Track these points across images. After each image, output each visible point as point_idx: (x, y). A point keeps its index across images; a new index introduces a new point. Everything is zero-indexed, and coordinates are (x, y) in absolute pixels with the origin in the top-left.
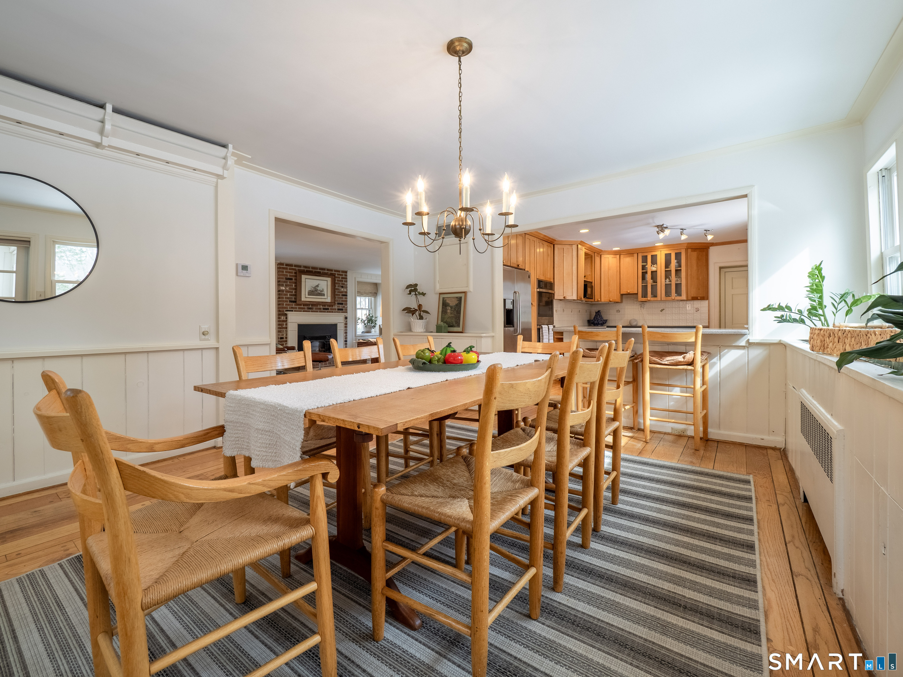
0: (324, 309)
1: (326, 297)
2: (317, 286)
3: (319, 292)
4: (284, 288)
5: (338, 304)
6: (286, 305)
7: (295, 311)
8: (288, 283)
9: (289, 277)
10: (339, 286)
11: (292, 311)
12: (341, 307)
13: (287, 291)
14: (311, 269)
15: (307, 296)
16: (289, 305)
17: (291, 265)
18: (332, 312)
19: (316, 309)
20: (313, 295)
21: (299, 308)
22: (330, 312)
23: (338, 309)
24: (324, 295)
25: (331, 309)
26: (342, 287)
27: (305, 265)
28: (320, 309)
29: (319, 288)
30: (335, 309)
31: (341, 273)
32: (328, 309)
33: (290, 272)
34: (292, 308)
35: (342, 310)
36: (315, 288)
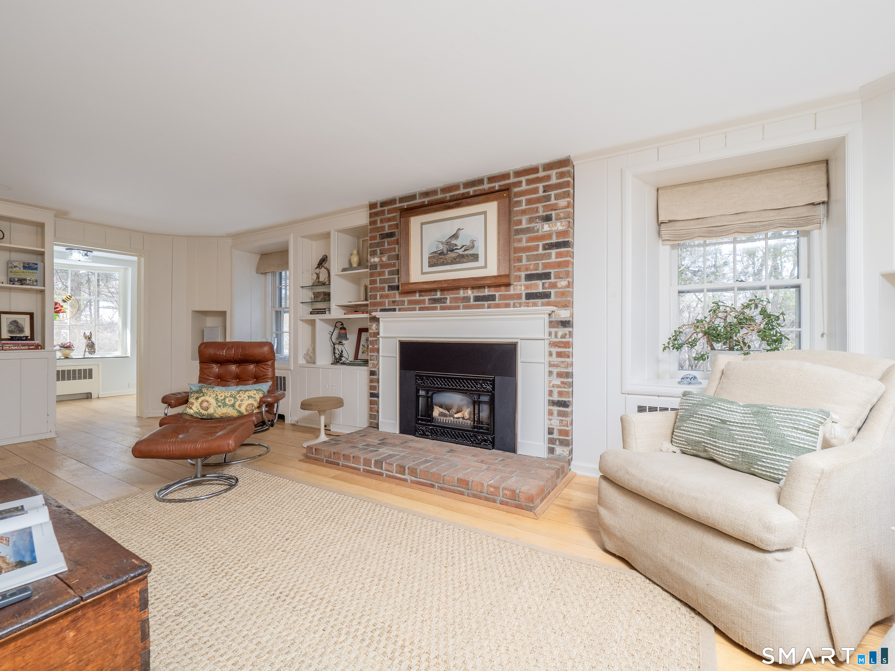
0: (477, 299)
1: (481, 262)
2: (455, 236)
3: (461, 252)
4: (376, 260)
5: (529, 277)
6: (381, 296)
7: (400, 310)
8: (386, 246)
9: (387, 231)
10: (531, 220)
11: (394, 310)
12: (539, 286)
13: (384, 266)
14: (440, 196)
15: (426, 269)
16: (387, 296)
17: (392, 201)
18: (507, 306)
19: (453, 300)
20: (443, 264)
21: (410, 302)
22: (498, 306)
23: (529, 296)
24: (475, 257)
25: (503, 297)
26: (548, 219)
27: (424, 189)
28: (466, 299)
29: (459, 242)
30: (519, 296)
31: (541, 174)
32: (492, 298)
33: (389, 220)
34: (394, 302)
35: (547, 295)
36: (448, 243)
